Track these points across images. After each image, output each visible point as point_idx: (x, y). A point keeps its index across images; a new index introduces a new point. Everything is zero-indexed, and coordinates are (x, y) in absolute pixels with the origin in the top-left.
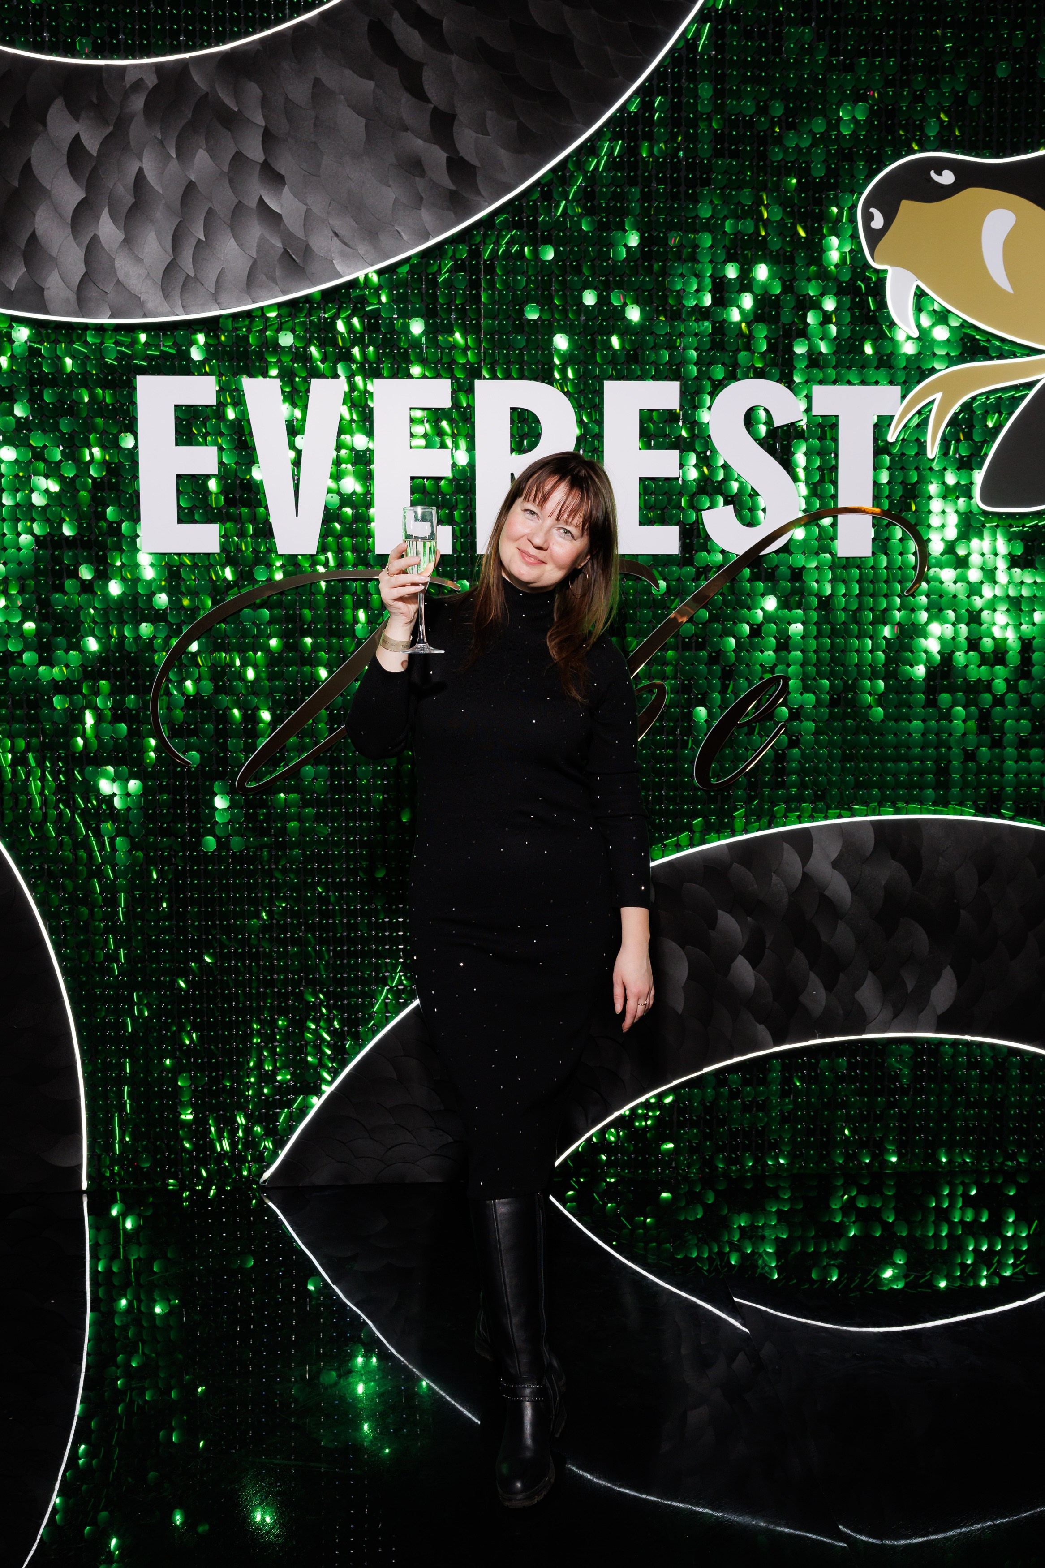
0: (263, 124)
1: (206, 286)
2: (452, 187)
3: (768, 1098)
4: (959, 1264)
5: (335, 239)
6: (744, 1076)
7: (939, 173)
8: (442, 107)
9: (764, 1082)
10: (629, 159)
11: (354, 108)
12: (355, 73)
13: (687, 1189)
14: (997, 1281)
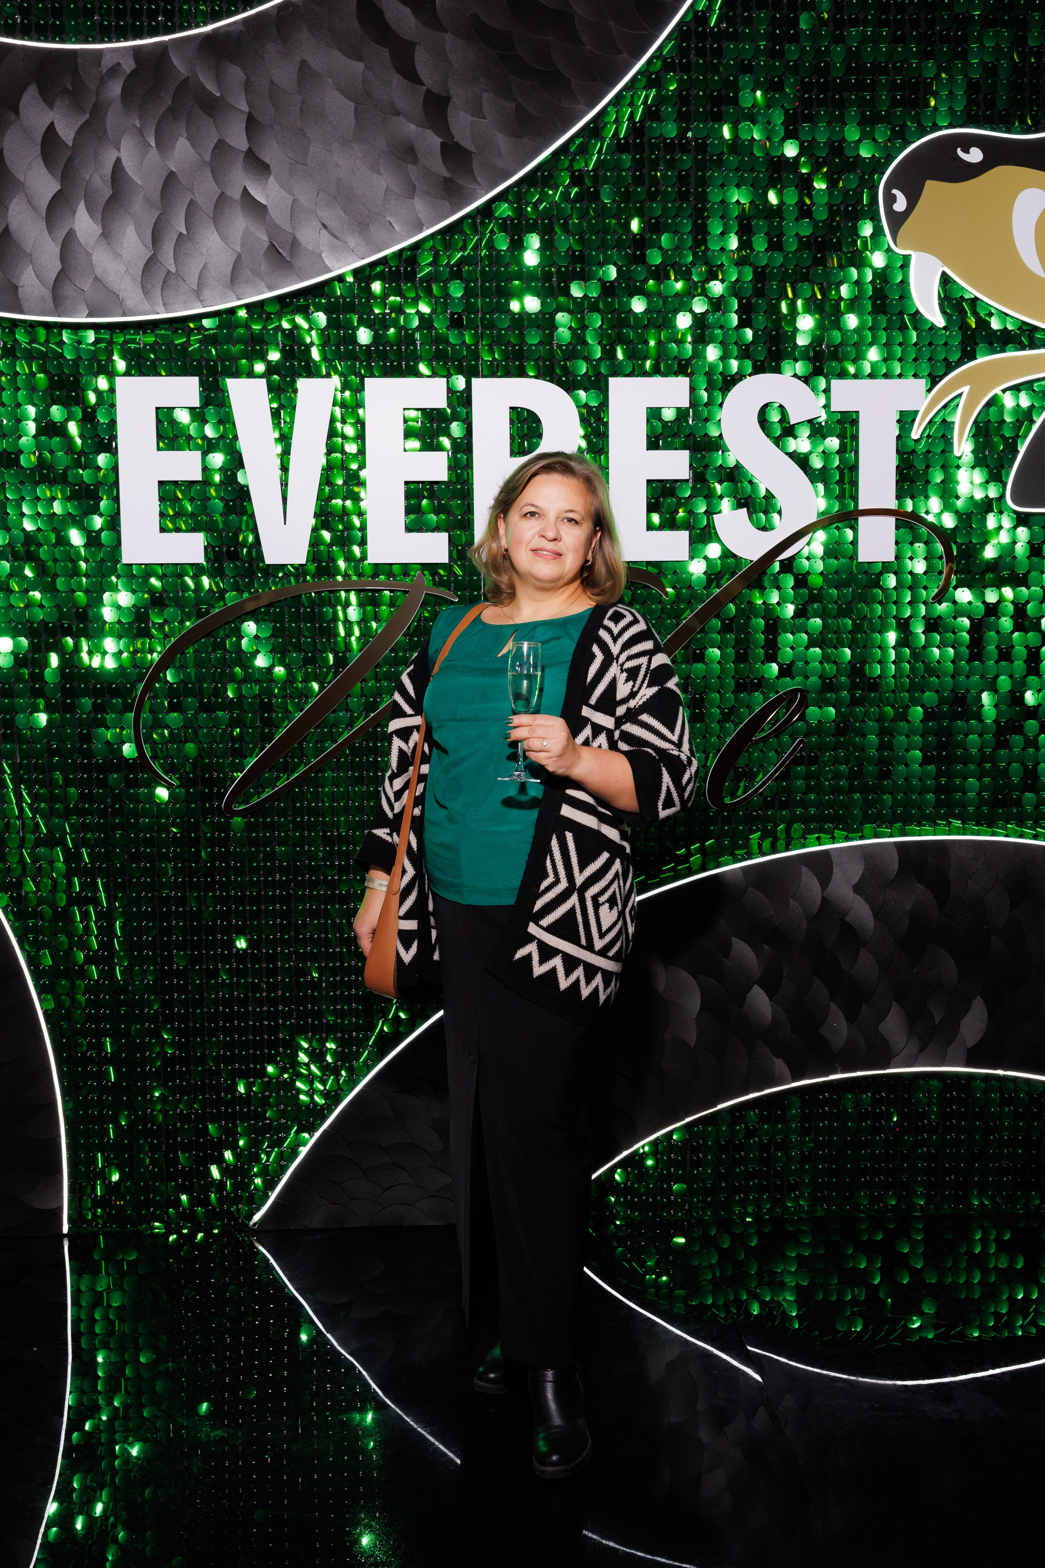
0: (247, 109)
1: (188, 282)
2: (447, 174)
3: (787, 1136)
4: (993, 1313)
5: (324, 231)
6: (761, 1113)
7: (967, 151)
8: (435, 90)
9: (782, 1119)
10: (634, 141)
11: (343, 92)
12: (343, 54)
13: (701, 1232)
14: (1034, 1331)
